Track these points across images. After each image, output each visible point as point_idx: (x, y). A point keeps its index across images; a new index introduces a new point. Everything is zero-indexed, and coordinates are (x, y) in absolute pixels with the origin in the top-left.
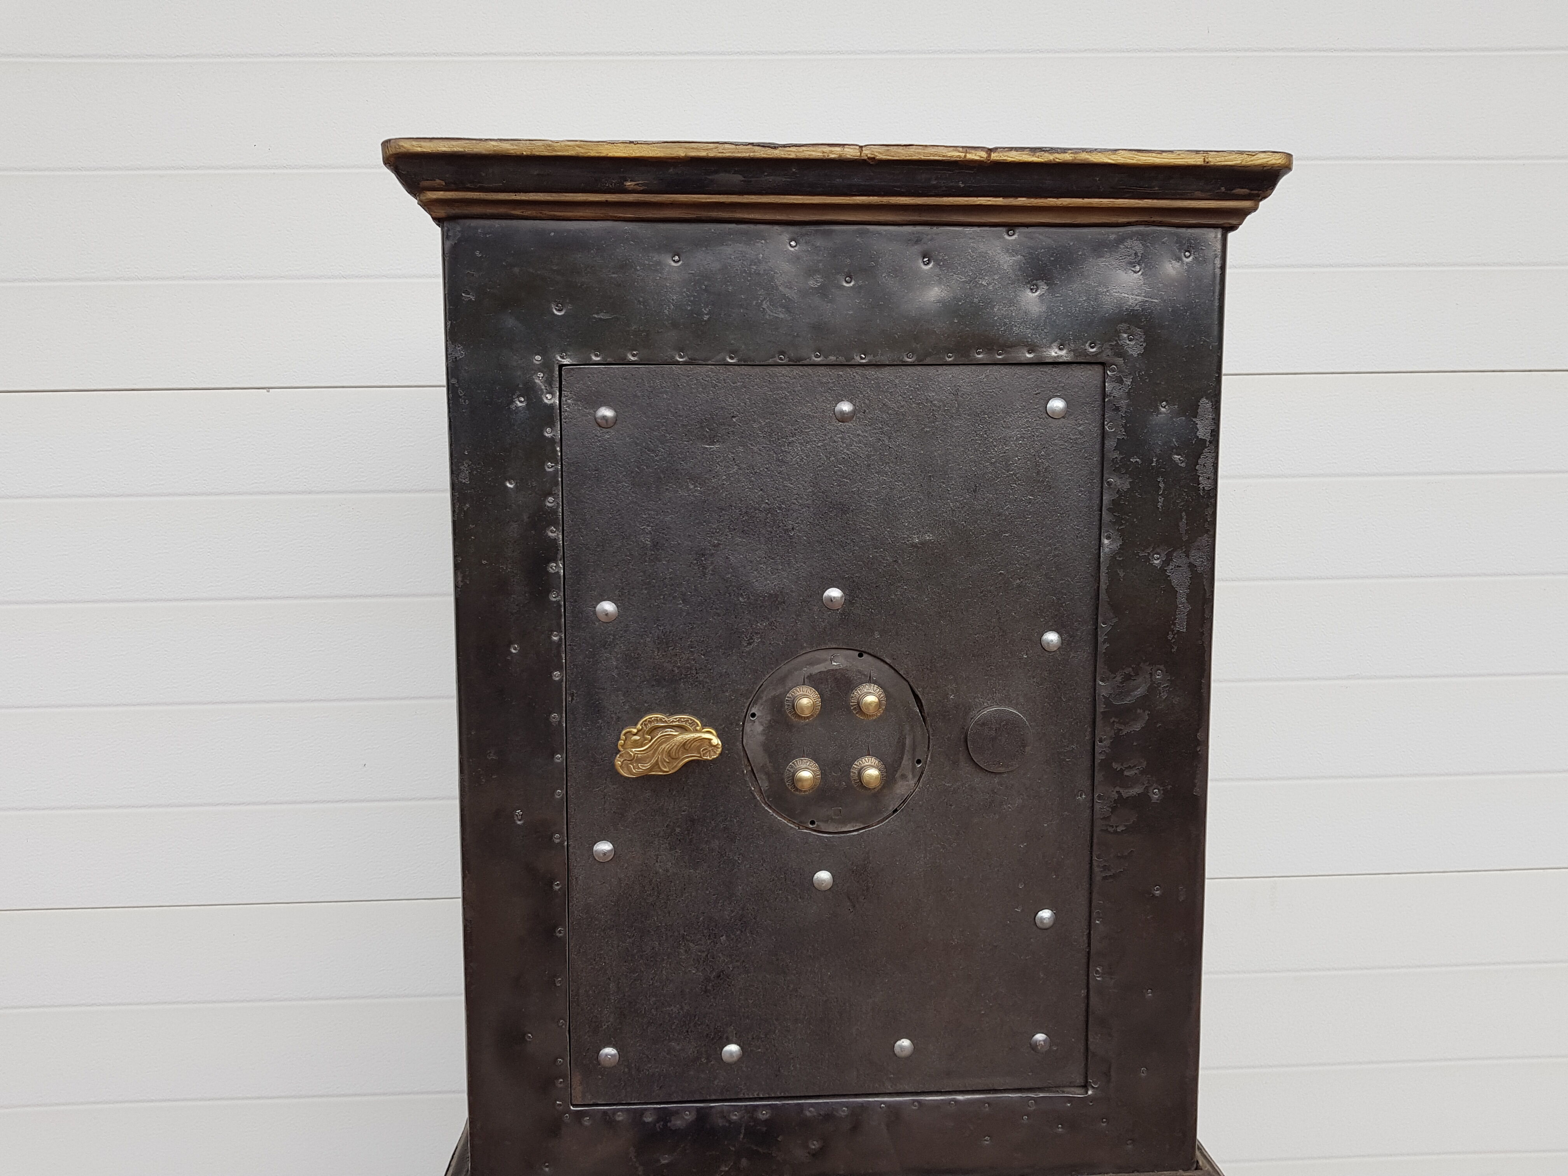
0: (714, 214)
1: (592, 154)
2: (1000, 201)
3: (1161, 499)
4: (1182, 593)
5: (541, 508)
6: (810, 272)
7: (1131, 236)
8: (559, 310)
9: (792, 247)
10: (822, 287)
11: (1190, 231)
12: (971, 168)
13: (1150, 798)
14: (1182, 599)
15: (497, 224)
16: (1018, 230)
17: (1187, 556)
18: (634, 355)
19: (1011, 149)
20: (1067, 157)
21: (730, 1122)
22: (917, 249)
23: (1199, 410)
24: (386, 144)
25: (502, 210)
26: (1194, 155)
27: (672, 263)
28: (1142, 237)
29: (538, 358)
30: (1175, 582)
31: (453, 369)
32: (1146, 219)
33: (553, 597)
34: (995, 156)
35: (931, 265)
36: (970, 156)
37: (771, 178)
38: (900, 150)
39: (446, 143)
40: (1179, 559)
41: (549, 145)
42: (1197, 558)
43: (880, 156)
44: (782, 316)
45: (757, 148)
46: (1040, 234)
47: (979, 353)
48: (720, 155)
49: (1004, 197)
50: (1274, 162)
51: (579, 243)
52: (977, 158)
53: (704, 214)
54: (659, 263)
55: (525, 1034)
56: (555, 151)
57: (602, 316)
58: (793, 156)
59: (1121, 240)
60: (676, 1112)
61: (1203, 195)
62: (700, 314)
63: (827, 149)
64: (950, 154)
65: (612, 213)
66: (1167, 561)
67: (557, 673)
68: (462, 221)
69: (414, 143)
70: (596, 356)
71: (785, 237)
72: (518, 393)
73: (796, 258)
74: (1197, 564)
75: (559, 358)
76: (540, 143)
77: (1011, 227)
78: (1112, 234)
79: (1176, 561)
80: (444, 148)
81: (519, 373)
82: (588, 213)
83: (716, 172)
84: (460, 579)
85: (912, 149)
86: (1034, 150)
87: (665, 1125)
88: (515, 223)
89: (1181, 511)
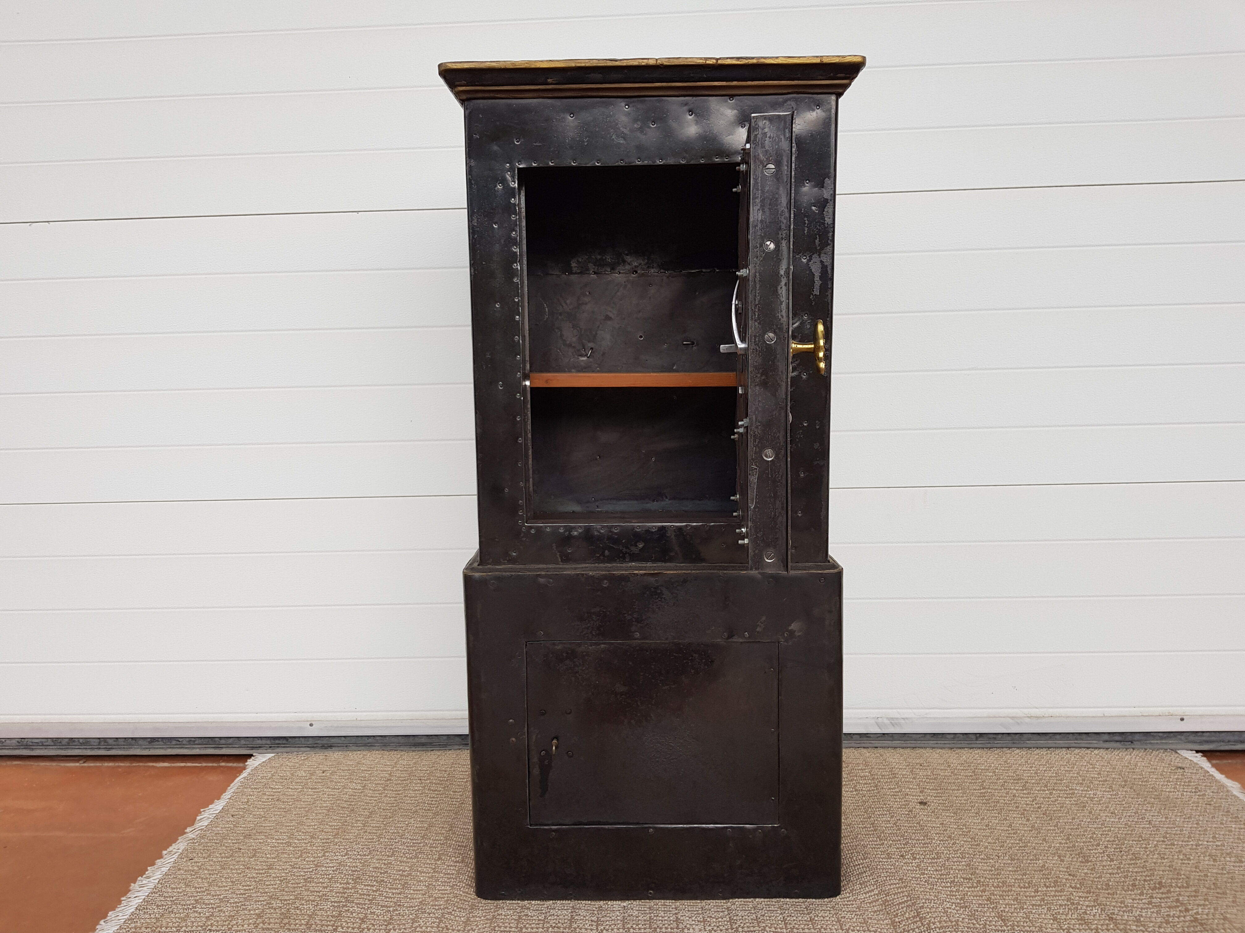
0: (589, 94)
1: (533, 66)
2: (724, 83)
3: (806, 229)
4: (817, 275)
5: (510, 237)
6: (635, 120)
7: (789, 99)
8: (517, 142)
9: (626, 109)
10: (640, 128)
11: (819, 96)
12: (710, 68)
13: (802, 378)
14: (817, 278)
15: (490, 101)
16: (735, 98)
17: (820, 257)
18: (552, 163)
19: (727, 58)
20: (754, 61)
21: (601, 533)
22: (686, 108)
23: (825, 184)
24: (440, 66)
25: (492, 95)
26: (815, 58)
27: (569, 118)
28: (796, 100)
29: (508, 165)
30: (813, 270)
31: (470, 171)
32: (797, 90)
33: (515, 280)
34: (720, 62)
35: (693, 116)
36: (708, 62)
37: (615, 76)
38: (675, 60)
39: (467, 64)
40: (815, 258)
41: (513, 63)
42: (825, 259)
43: (665, 63)
44: (622, 142)
45: (608, 61)
46: (746, 99)
47: (717, 158)
48: (591, 65)
49: (727, 81)
50: (855, 60)
51: (527, 110)
52: (711, 63)
53: (584, 94)
54: (564, 118)
55: (504, 488)
56: (515, 65)
57: (537, 144)
58: (625, 64)
59: (785, 101)
60: (574, 528)
61: (822, 78)
62: (583, 142)
63: (641, 61)
64: (698, 61)
65: (541, 94)
66: (809, 260)
67: (517, 317)
68: (473, 101)
69: (453, 64)
70: (535, 163)
71: (623, 104)
72: (499, 182)
73: (628, 114)
74: (824, 261)
75: (517, 164)
76: (509, 63)
77: (731, 96)
78: (780, 98)
79: (814, 260)
80: (466, 66)
81: (499, 172)
82: (530, 95)
83: (590, 73)
84: (472, 271)
85: (680, 60)
86: (738, 58)
87: (569, 533)
88: (497, 101)
89: (816, 234)
